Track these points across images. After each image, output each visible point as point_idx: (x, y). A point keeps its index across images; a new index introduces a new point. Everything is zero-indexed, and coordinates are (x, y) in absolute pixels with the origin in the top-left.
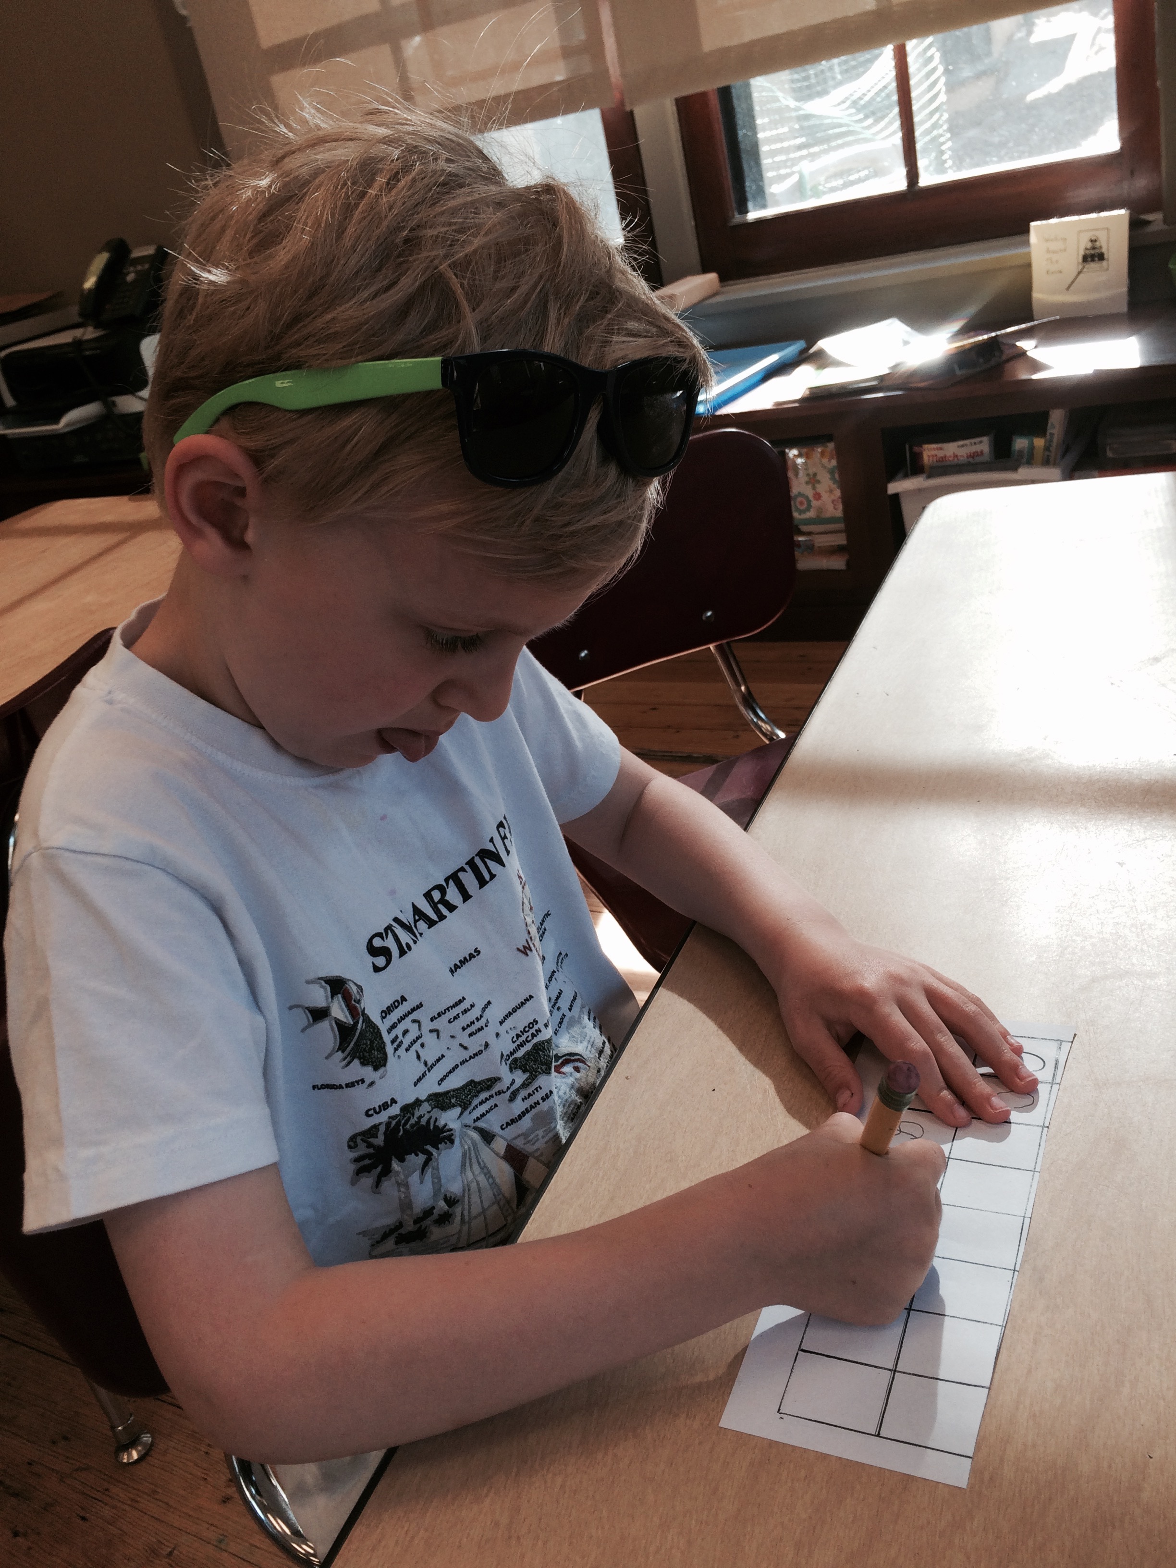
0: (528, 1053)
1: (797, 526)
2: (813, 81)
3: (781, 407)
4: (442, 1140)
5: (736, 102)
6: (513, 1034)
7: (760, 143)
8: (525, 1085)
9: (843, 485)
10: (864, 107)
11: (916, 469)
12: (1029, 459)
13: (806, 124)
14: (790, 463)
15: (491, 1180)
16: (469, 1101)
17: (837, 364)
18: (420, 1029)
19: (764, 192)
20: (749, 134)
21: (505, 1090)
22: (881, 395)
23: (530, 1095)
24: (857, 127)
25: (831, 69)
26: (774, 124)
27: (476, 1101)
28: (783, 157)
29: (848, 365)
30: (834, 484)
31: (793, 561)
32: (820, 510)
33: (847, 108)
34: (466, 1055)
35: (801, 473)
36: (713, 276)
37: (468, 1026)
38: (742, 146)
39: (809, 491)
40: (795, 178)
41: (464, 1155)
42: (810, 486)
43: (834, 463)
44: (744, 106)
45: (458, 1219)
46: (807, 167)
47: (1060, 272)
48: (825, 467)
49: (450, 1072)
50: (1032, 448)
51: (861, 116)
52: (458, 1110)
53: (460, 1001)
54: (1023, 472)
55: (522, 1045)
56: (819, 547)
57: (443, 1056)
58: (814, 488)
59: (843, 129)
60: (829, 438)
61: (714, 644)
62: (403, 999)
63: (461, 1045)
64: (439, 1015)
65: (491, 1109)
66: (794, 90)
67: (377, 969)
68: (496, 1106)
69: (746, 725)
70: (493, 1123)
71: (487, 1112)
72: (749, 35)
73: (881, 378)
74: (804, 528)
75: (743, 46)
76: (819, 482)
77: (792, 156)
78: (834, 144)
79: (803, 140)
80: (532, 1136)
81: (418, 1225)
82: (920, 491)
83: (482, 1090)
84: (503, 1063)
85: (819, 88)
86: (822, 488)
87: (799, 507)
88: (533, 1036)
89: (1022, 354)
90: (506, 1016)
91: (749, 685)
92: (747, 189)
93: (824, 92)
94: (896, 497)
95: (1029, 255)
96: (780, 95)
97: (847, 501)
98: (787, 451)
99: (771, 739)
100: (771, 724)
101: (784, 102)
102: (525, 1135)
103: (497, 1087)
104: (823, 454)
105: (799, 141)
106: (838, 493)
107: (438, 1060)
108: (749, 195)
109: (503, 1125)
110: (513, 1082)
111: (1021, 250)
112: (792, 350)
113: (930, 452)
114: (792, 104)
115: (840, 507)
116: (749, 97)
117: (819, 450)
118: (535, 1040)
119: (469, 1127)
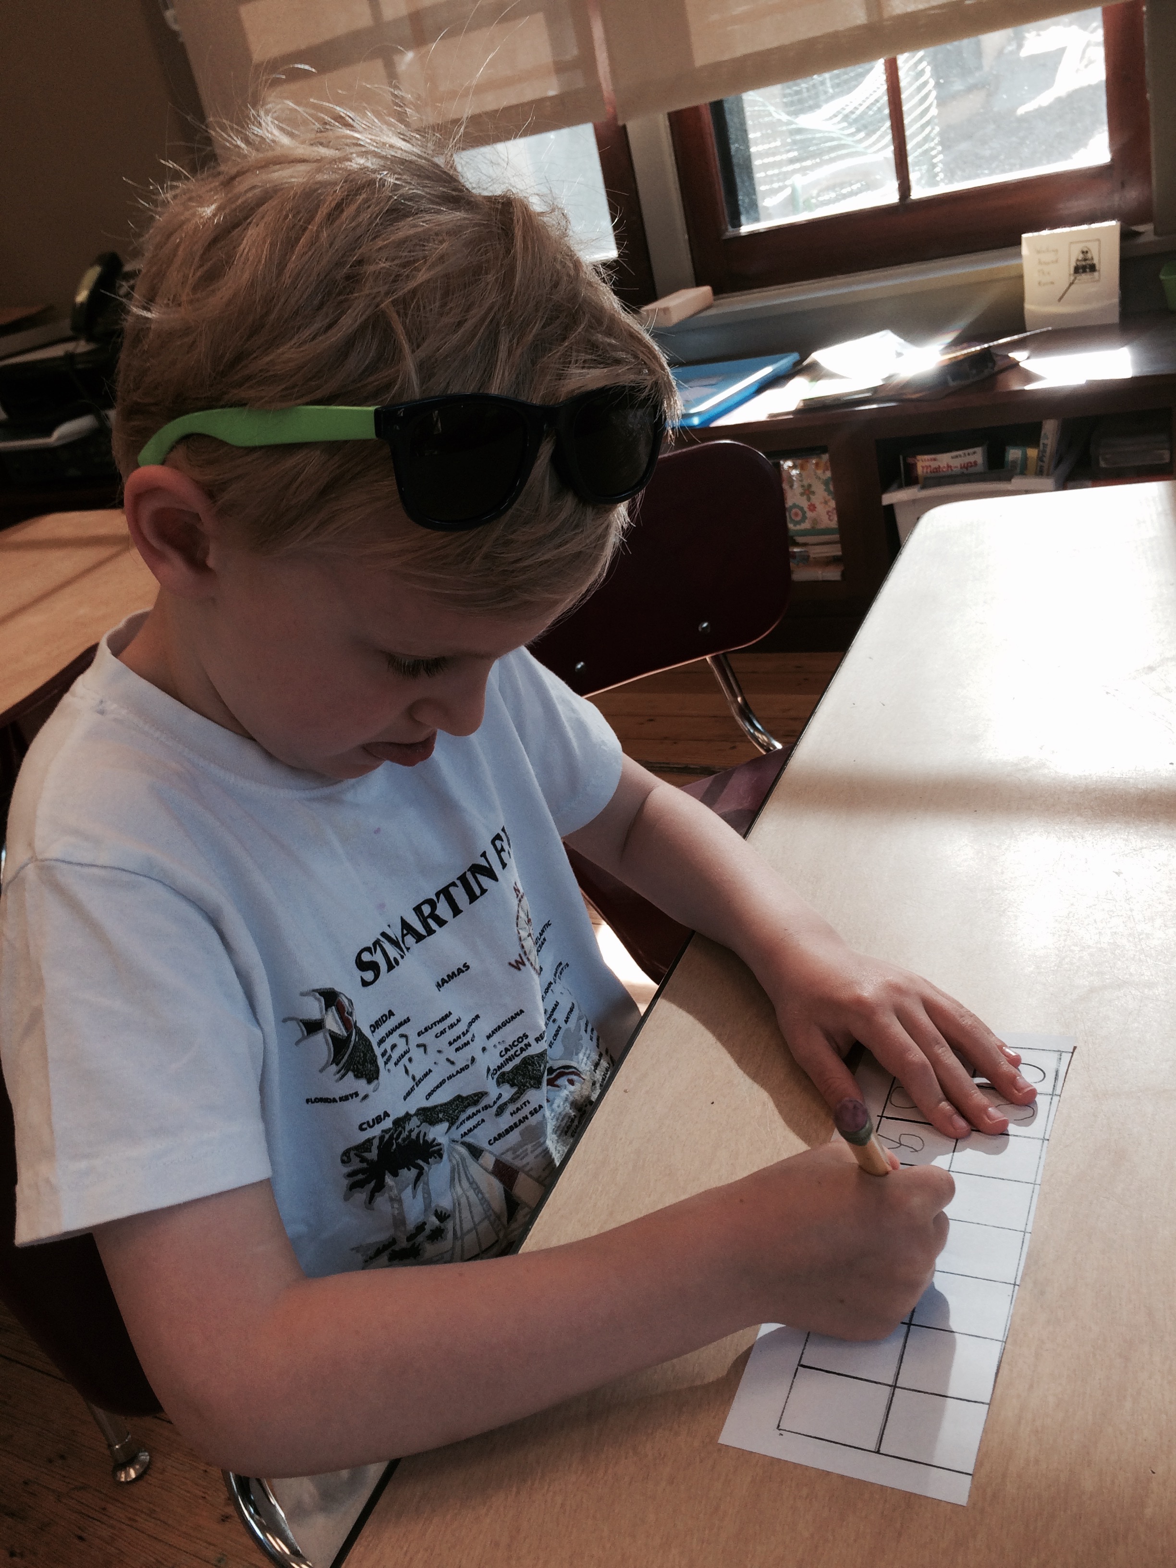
0: (516, 1068)
1: (792, 537)
2: (805, 95)
3: (774, 419)
4: (431, 1155)
5: (728, 117)
6: (501, 1048)
7: (753, 158)
8: (513, 1100)
9: (838, 496)
10: (856, 121)
11: (911, 480)
12: (1023, 469)
13: (798, 137)
14: (784, 475)
15: (480, 1195)
16: (456, 1116)
17: (830, 375)
18: (407, 1044)
19: (757, 206)
20: (742, 147)
21: (492, 1104)
22: (874, 406)
23: (518, 1109)
24: (849, 141)
25: (823, 83)
26: (766, 138)
27: (463, 1116)
28: (776, 171)
29: (842, 377)
30: (828, 495)
31: (788, 572)
32: (815, 521)
33: (839, 123)
34: (453, 1070)
35: (796, 485)
36: (706, 290)
37: (455, 1041)
38: (735, 161)
39: (804, 503)
40: (788, 192)
41: (453, 1171)
42: (805, 497)
43: (828, 474)
44: (736, 120)
45: (450, 1235)
46: (799, 181)
47: (1052, 283)
48: (820, 478)
49: (437, 1087)
50: (1025, 458)
51: (853, 130)
52: (446, 1125)
53: (447, 1016)
54: (1017, 482)
55: (510, 1059)
56: (815, 558)
57: (430, 1071)
58: (809, 499)
59: (835, 143)
60: (824, 450)
61: (710, 656)
62: (391, 1013)
63: (448, 1060)
64: (426, 1030)
65: (478, 1124)
66: (786, 105)
67: (365, 984)
68: (483, 1121)
69: (742, 736)
70: (481, 1138)
71: (475, 1127)
72: (741, 50)
73: (875, 390)
74: (799, 539)
75: (734, 60)
76: (813, 493)
77: (784, 169)
78: (826, 157)
79: (795, 154)
80: (521, 1151)
81: (411, 1243)
82: (914, 501)
83: (469, 1105)
84: (490, 1077)
85: (811, 102)
86: (817, 500)
87: (793, 517)
88: (522, 1050)
89: (1015, 365)
90: (496, 1030)
91: (747, 697)
92: (740, 202)
93: (817, 106)
94: (891, 507)
95: (1020, 267)
96: (772, 109)
97: (841, 512)
98: (782, 462)
99: (768, 750)
100: (768, 735)
101: (776, 116)
102: (513, 1149)
103: (484, 1102)
104: (817, 465)
105: (791, 155)
106: (833, 504)
107: (426, 1075)
108: (742, 209)
109: (491, 1140)
110: (500, 1096)
111: (1013, 262)
112: (786, 362)
113: (924, 463)
114: (785, 118)
115: (836, 519)
116: (741, 111)
117: (814, 462)
118: (525, 1054)
119: (457, 1142)
